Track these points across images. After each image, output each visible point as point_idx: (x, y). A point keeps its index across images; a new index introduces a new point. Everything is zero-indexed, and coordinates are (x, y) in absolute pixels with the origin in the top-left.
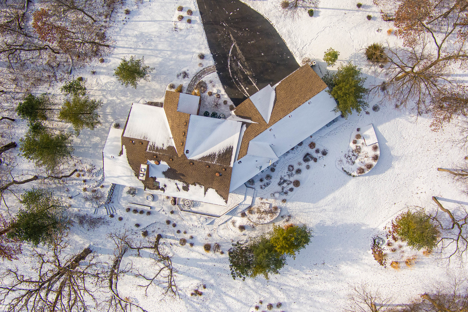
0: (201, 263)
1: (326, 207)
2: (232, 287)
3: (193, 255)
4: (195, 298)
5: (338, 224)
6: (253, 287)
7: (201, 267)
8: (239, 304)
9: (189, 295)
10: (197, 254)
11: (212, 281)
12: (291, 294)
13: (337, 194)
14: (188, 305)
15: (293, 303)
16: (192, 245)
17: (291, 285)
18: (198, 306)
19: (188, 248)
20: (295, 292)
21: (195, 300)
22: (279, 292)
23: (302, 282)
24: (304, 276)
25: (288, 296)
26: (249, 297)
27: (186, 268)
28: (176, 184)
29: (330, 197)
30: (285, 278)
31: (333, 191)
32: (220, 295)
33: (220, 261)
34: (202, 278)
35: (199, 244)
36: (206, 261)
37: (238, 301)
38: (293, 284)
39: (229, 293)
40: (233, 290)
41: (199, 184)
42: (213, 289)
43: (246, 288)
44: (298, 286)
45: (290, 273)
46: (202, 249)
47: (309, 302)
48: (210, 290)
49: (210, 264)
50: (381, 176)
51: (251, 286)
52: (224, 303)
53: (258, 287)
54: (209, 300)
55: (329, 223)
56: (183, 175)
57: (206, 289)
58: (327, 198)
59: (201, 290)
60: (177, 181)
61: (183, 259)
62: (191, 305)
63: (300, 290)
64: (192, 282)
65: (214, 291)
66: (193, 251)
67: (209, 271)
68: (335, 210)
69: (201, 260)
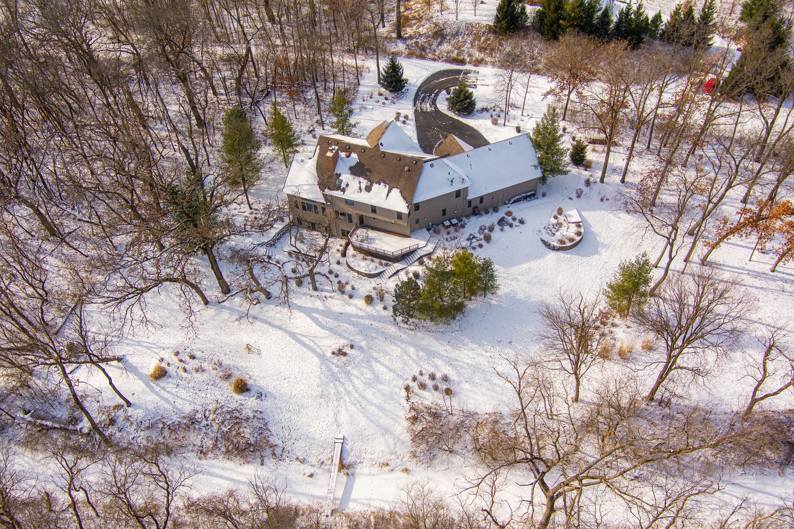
0: (356, 320)
1: (519, 277)
2: (386, 353)
3: (349, 309)
4: (335, 359)
5: (532, 300)
6: (415, 357)
7: (353, 324)
8: (392, 374)
9: (329, 355)
10: (354, 308)
11: (363, 344)
12: (463, 371)
13: (533, 264)
14: (323, 367)
15: (464, 383)
16: (351, 297)
17: (465, 361)
18: (337, 369)
19: (345, 301)
20: (469, 370)
21: (335, 361)
22: (448, 367)
23: (480, 359)
24: (483, 353)
25: (459, 374)
26: (406, 368)
27: (336, 323)
28: (360, 183)
29: (525, 266)
30: (457, 352)
31: (528, 260)
32: (368, 360)
33: (379, 319)
34: (351, 338)
35: (360, 297)
36: (362, 317)
37: (391, 370)
38: (468, 361)
39: (382, 360)
40: (388, 357)
41: (385, 183)
42: (361, 353)
43: (405, 357)
44: (474, 363)
45: (465, 347)
46: (361, 303)
47: (486, 384)
48: (358, 352)
49: (367, 322)
50: (585, 259)
51: (412, 355)
52: (372, 370)
53: (420, 359)
54: (353, 365)
55: (521, 295)
56: (370, 171)
57: (353, 350)
58: (521, 267)
59: (347, 350)
60: (362, 179)
61: (334, 313)
62: (327, 367)
63: (476, 368)
64: (337, 341)
65: (362, 355)
66: (349, 304)
67: (363, 331)
68: (530, 282)
69: (357, 316)
